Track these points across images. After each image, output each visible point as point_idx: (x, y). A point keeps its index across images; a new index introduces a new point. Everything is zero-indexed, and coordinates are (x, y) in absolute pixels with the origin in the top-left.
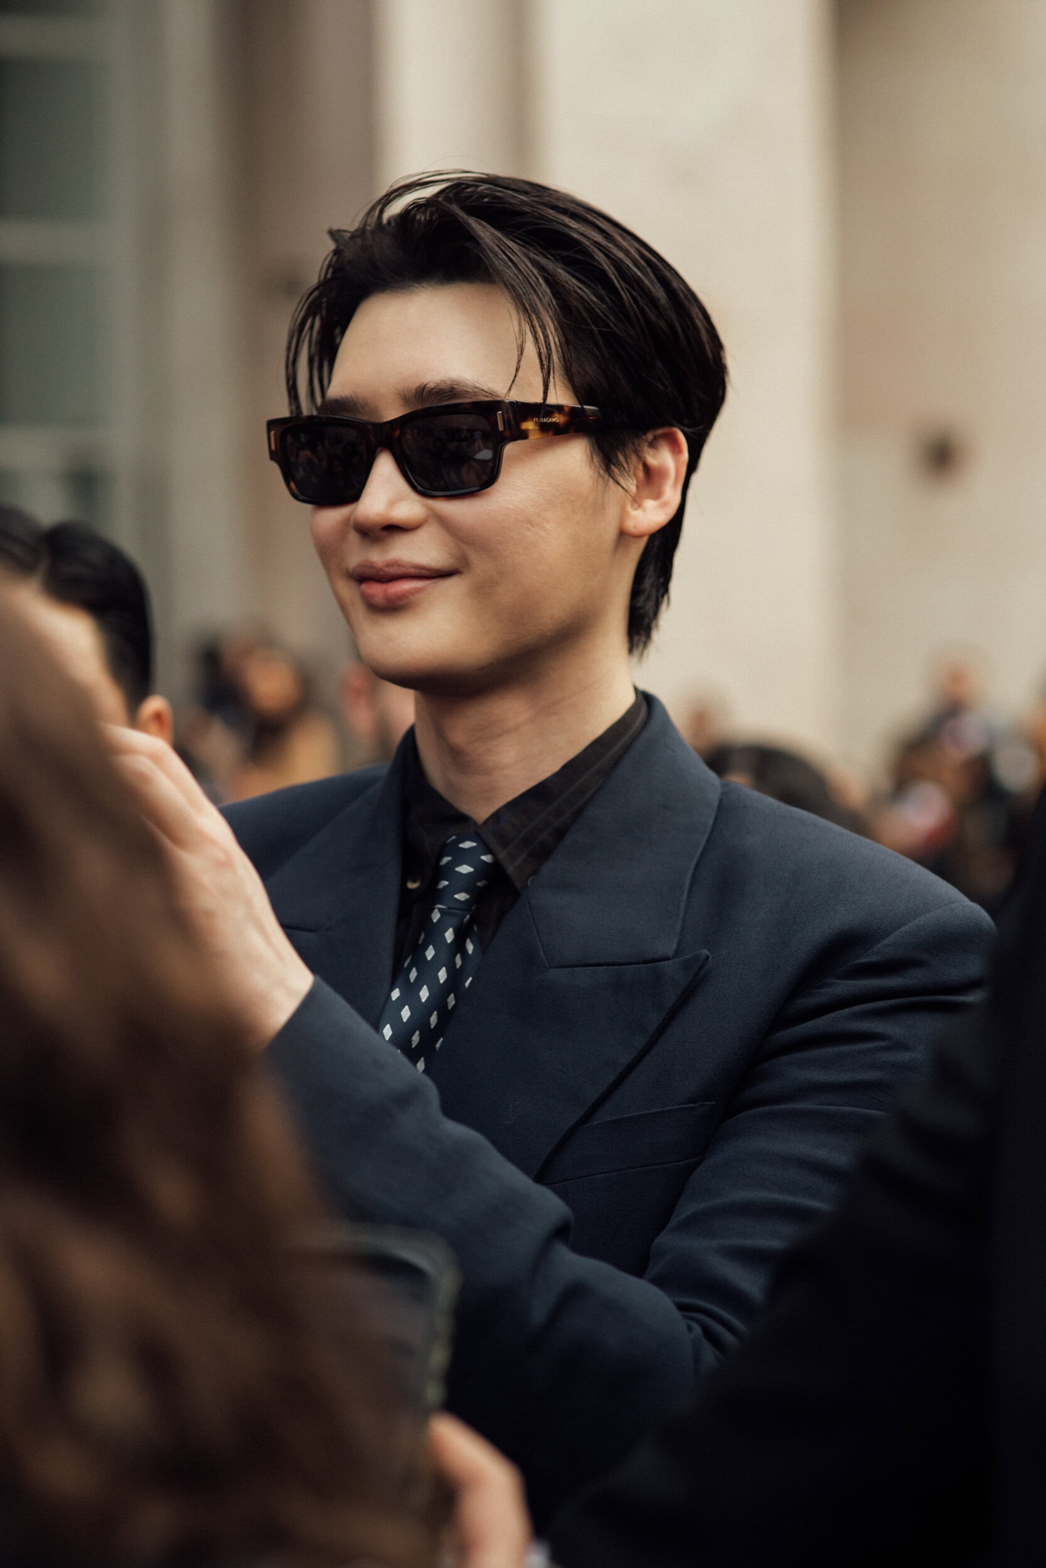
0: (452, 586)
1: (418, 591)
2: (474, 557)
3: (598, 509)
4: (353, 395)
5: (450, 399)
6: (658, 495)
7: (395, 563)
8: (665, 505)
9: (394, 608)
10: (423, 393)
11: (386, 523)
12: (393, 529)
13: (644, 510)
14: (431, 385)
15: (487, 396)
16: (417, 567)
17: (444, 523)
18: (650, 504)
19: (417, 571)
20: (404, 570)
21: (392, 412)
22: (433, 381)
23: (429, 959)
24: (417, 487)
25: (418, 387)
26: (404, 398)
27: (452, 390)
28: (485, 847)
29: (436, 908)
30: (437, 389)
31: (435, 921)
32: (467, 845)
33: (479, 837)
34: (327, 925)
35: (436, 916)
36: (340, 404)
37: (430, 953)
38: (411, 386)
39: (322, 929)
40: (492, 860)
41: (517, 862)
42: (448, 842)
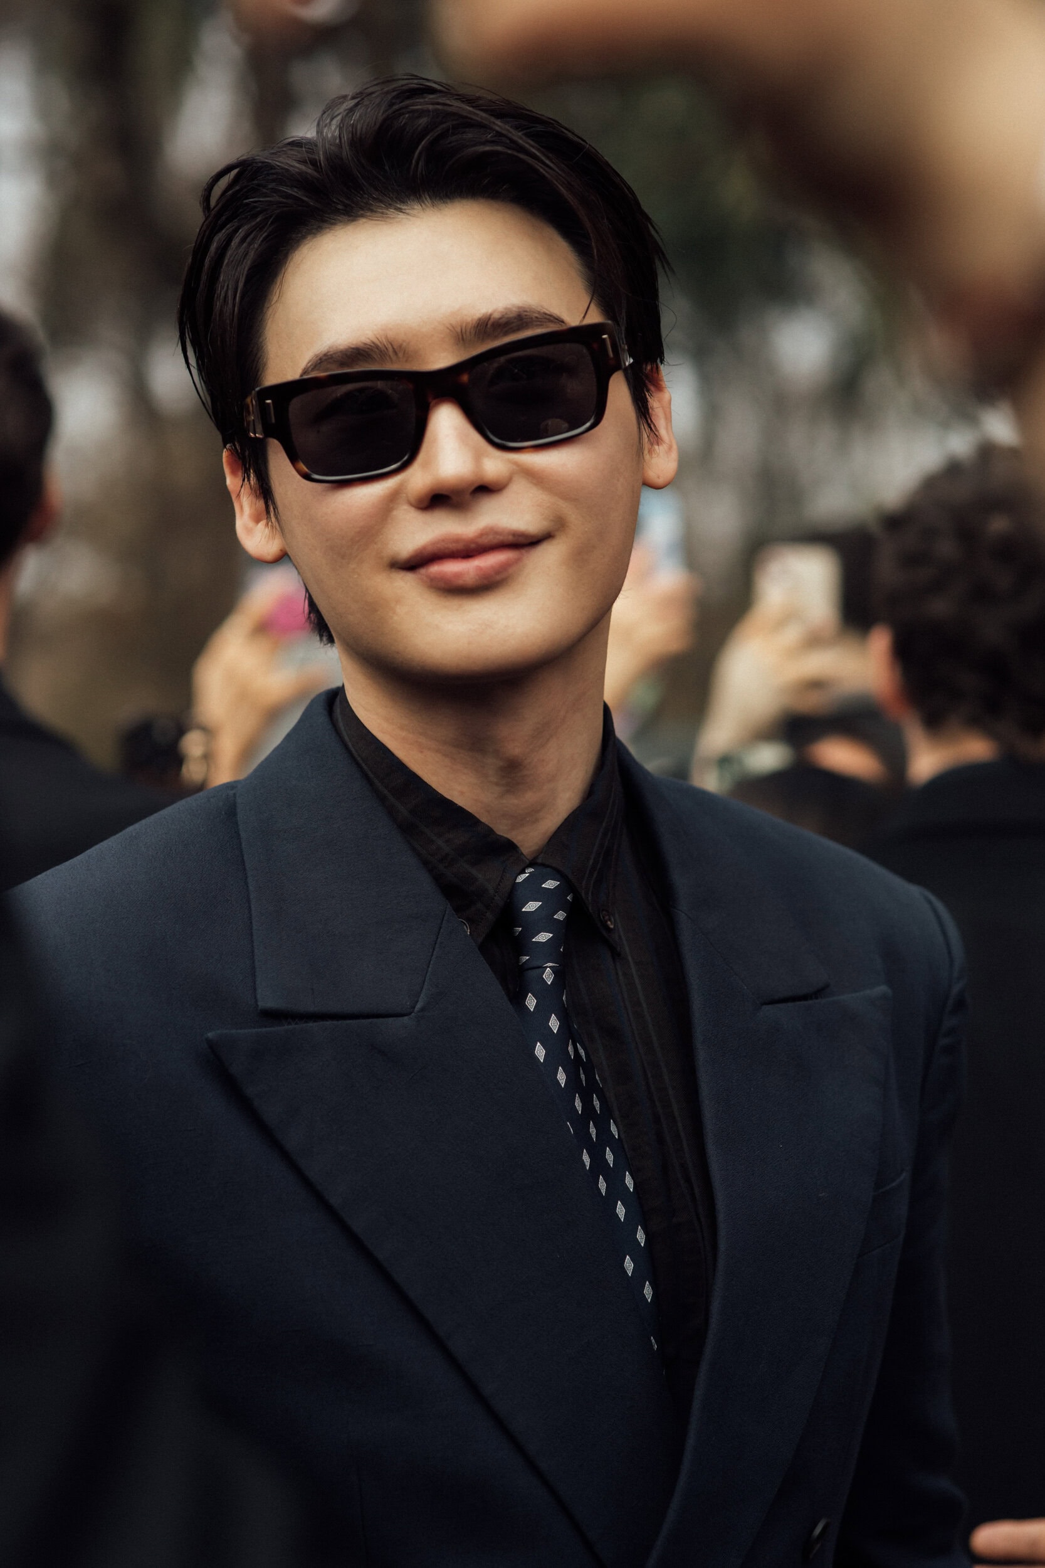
0: (545, 554)
1: (514, 563)
2: (571, 514)
3: (638, 452)
4: (382, 339)
5: (519, 329)
6: (658, 441)
8: (670, 448)
10: (487, 327)
11: (476, 484)
12: (484, 489)
13: (659, 457)
14: (496, 316)
16: (513, 534)
17: (535, 477)
18: (658, 449)
19: (514, 540)
20: (501, 538)
21: (441, 359)
22: (495, 311)
23: (555, 1032)
24: (492, 437)
25: (480, 319)
26: (463, 334)
27: (520, 319)
28: (568, 885)
29: (547, 967)
30: (504, 320)
31: (549, 983)
32: (550, 884)
33: (557, 874)
34: (419, 1006)
35: (548, 976)
36: (357, 354)
37: (554, 1024)
38: (469, 319)
39: (416, 1009)
40: (573, 898)
41: (589, 895)
42: (520, 879)
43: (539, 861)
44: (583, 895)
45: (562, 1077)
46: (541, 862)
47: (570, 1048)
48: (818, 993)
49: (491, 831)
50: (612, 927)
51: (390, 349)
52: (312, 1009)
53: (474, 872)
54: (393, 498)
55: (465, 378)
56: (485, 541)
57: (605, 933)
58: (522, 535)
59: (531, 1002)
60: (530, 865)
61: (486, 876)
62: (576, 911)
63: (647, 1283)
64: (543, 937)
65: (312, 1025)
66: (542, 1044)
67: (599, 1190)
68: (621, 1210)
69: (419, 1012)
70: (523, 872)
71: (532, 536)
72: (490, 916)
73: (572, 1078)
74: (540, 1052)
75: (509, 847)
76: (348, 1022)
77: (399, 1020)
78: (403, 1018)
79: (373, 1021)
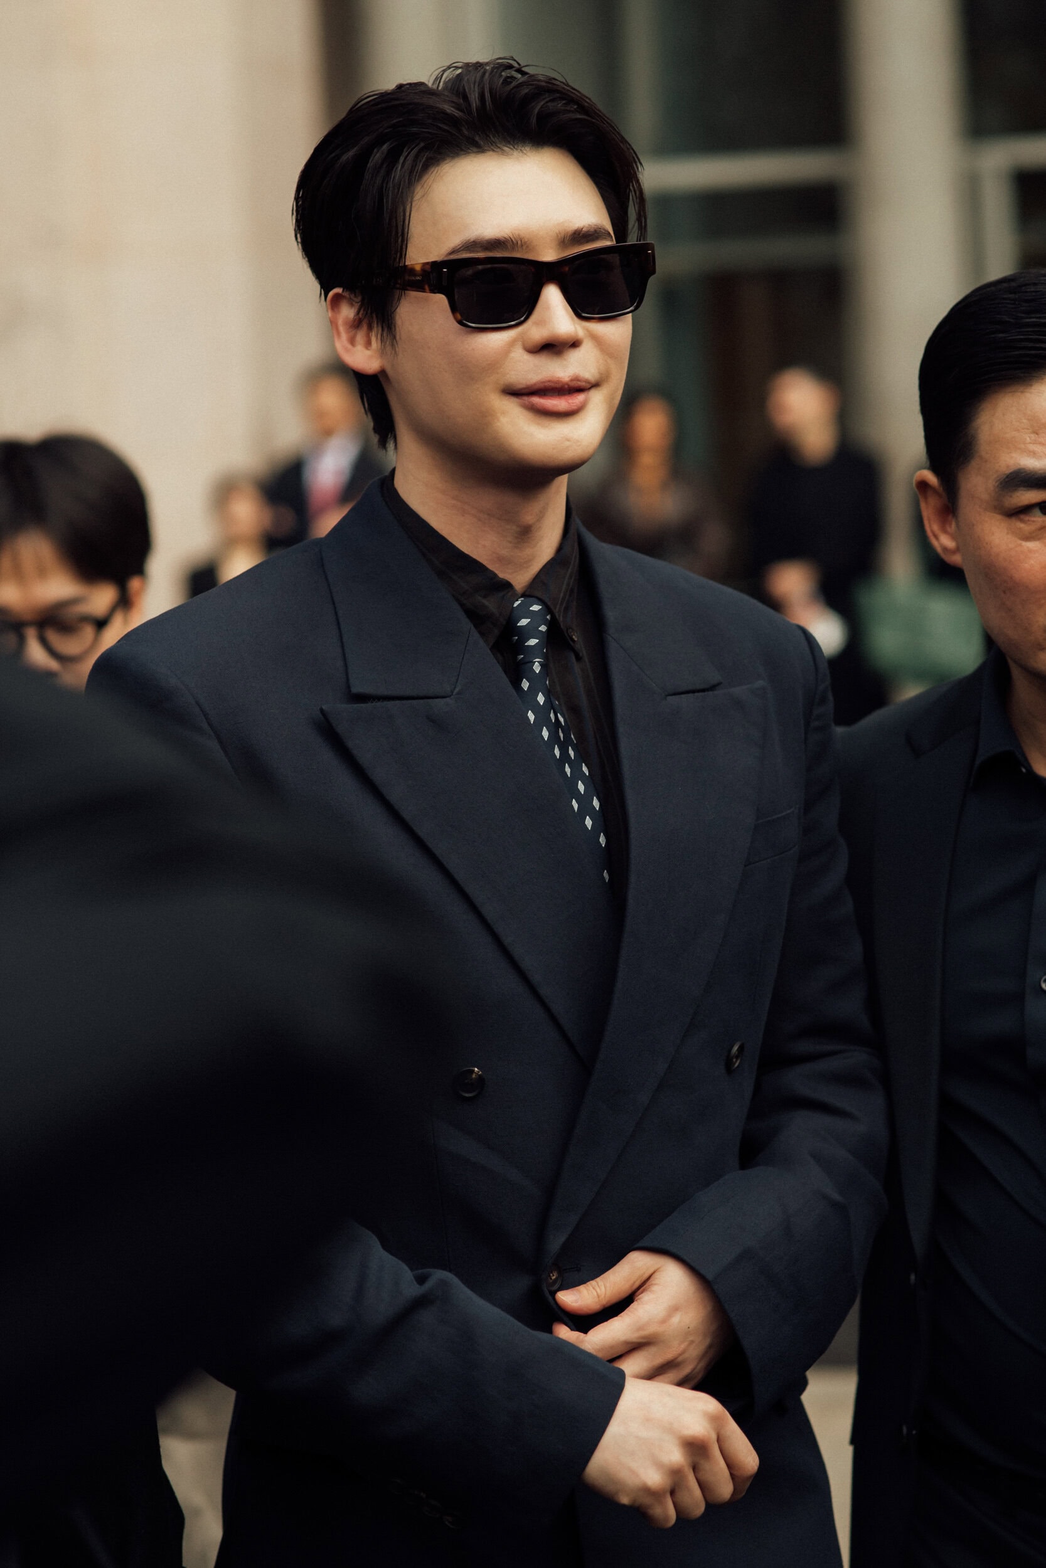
10: (579, 236)
22: (584, 227)
23: (542, 704)
25: (575, 231)
27: (596, 233)
28: (547, 609)
29: (535, 662)
31: (537, 672)
32: (536, 608)
33: (541, 601)
34: (457, 690)
35: (537, 668)
37: (541, 699)
38: (569, 230)
39: (454, 694)
40: (551, 618)
41: (561, 617)
42: (515, 605)
43: (527, 593)
44: (557, 617)
45: (545, 734)
46: (529, 594)
47: (552, 715)
48: (713, 688)
49: (495, 575)
50: (576, 639)
51: (520, 244)
52: (386, 693)
53: (485, 602)
55: (567, 269)
57: (571, 643)
59: (525, 685)
60: (521, 597)
61: (490, 604)
62: (553, 625)
63: (605, 871)
64: (533, 642)
65: (390, 704)
66: (532, 712)
67: (566, 773)
68: (589, 822)
69: (456, 694)
70: (517, 600)
72: (496, 632)
73: (554, 735)
74: (531, 716)
75: (507, 586)
76: (410, 701)
77: (445, 699)
78: (448, 699)
79: (426, 700)
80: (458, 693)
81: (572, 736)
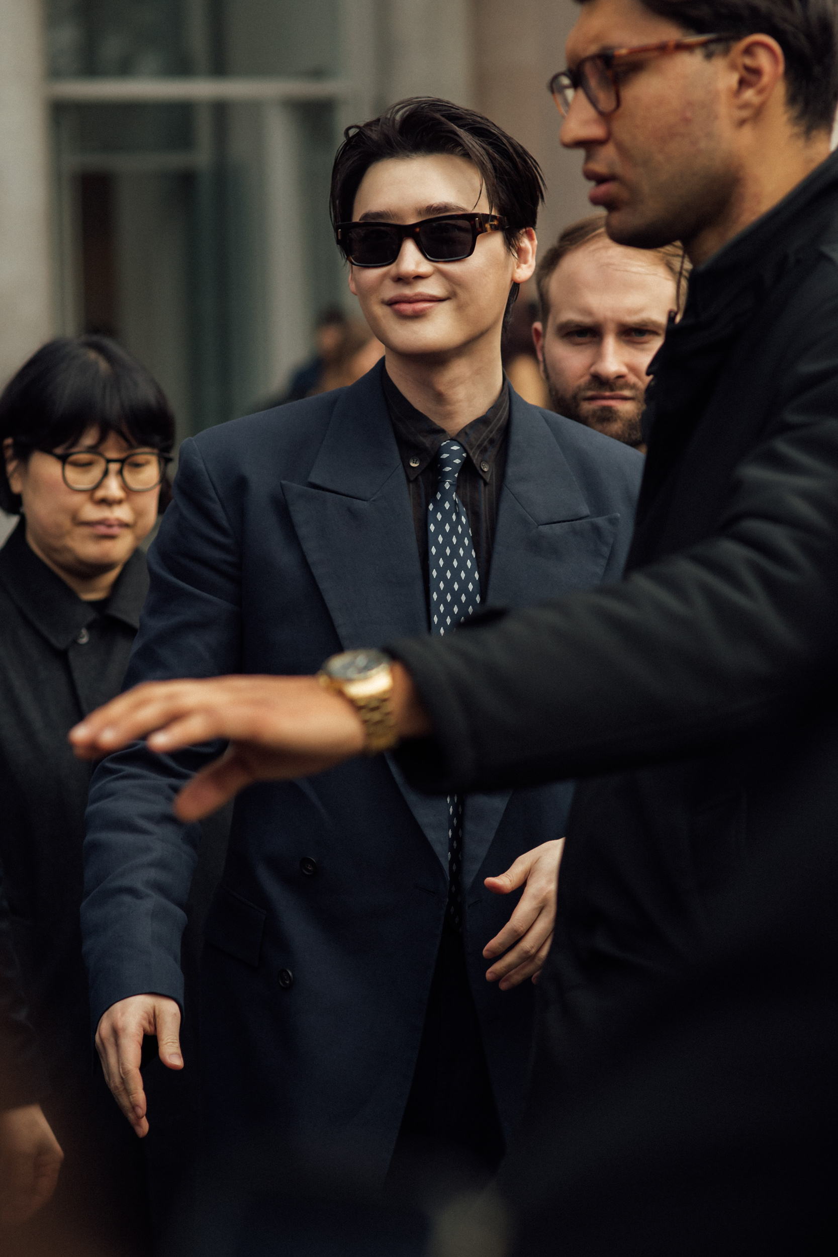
0: (445, 306)
1: (431, 307)
2: (459, 291)
3: (506, 267)
4: (388, 210)
5: (444, 212)
6: (525, 262)
7: (420, 294)
8: (530, 266)
9: (418, 316)
10: (430, 209)
11: (417, 275)
12: (419, 277)
13: (522, 269)
14: (435, 205)
15: (462, 211)
16: (431, 296)
17: (444, 275)
18: (523, 266)
19: (431, 298)
20: (424, 297)
21: (412, 221)
22: (436, 203)
24: (428, 256)
25: (428, 206)
26: (419, 212)
27: (445, 208)
28: (464, 450)
29: (447, 481)
30: (438, 208)
32: (455, 448)
33: (460, 444)
34: (374, 498)
36: (379, 215)
38: (423, 206)
39: (371, 499)
40: (466, 456)
41: (476, 456)
42: (442, 445)
43: (454, 438)
44: (471, 456)
48: (581, 518)
49: (434, 423)
50: (485, 471)
51: (391, 215)
53: (424, 440)
54: (384, 276)
55: (418, 230)
56: (417, 298)
57: (481, 473)
58: (434, 296)
59: (439, 496)
60: (449, 440)
61: (427, 441)
62: (466, 460)
64: (449, 469)
69: (372, 501)
70: (445, 442)
71: (440, 298)
72: (429, 459)
75: (441, 431)
76: (341, 496)
77: (364, 502)
78: (365, 502)
79: (351, 499)
80: (374, 501)
81: (470, 531)
